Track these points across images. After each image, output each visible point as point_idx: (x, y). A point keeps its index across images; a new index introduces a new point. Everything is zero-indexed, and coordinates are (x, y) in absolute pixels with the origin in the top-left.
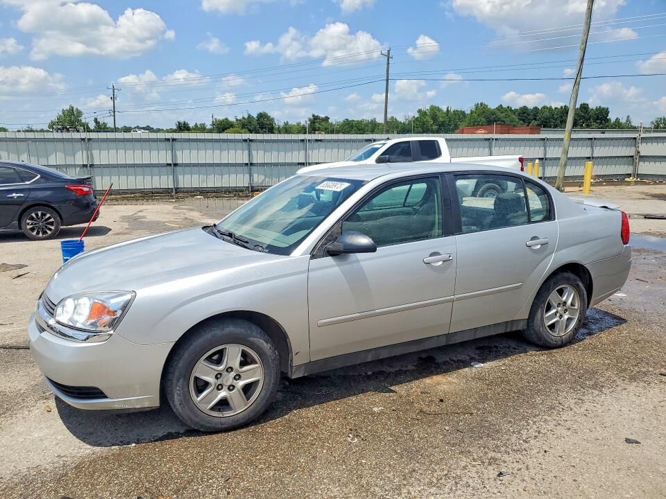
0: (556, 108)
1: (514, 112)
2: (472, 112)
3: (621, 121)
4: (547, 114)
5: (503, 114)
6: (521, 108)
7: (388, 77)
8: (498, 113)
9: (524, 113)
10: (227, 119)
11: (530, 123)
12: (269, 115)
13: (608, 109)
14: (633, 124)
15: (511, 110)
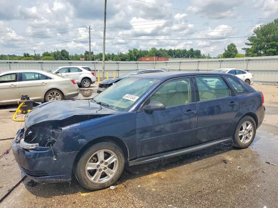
0: (182, 50)
1: (166, 51)
2: (150, 51)
3: (205, 55)
4: (178, 52)
5: (162, 52)
6: (169, 50)
7: (90, 37)
8: (160, 52)
9: (170, 52)
10: (47, 52)
11: (172, 56)
12: (66, 51)
13: (200, 51)
14: (210, 56)
15: (165, 50)
